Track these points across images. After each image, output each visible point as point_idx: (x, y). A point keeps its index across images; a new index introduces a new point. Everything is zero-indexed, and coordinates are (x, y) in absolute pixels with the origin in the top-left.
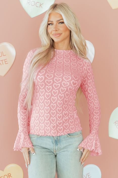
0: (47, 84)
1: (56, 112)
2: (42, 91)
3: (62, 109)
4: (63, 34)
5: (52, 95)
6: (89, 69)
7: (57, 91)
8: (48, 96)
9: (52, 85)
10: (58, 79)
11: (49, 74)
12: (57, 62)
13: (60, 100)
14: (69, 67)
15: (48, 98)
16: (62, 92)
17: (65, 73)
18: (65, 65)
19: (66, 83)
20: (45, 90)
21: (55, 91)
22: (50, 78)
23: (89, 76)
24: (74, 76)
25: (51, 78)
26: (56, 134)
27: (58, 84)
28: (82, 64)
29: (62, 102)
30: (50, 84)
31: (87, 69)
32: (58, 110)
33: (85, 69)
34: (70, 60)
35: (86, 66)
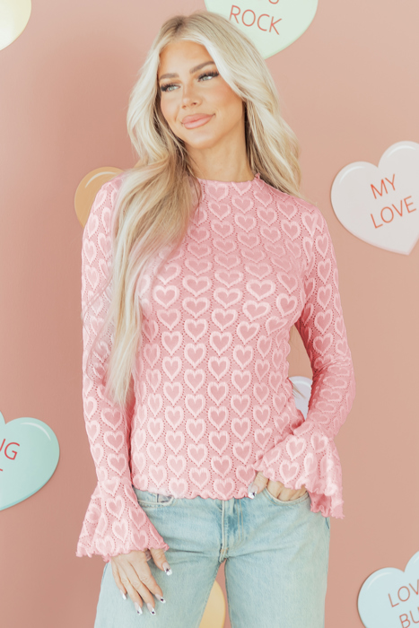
0: (191, 312)
1: (226, 411)
2: (171, 336)
3: (249, 398)
4: (220, 115)
5: (210, 352)
6: (322, 245)
7: (229, 334)
8: (195, 356)
9: (207, 315)
10: (228, 294)
11: (193, 278)
12: (213, 227)
13: (242, 366)
14: (258, 242)
15: (198, 362)
16: (246, 338)
17: (251, 268)
18: (243, 238)
19: (257, 306)
20: (183, 333)
21: (221, 336)
22: (199, 292)
23: (324, 271)
24: (283, 277)
25: (203, 291)
26: (230, 492)
27: (229, 312)
28: (299, 228)
29: (248, 373)
30: (202, 312)
31: (317, 246)
32: (236, 402)
33: (307, 244)
34: (256, 217)
35: (312, 234)
